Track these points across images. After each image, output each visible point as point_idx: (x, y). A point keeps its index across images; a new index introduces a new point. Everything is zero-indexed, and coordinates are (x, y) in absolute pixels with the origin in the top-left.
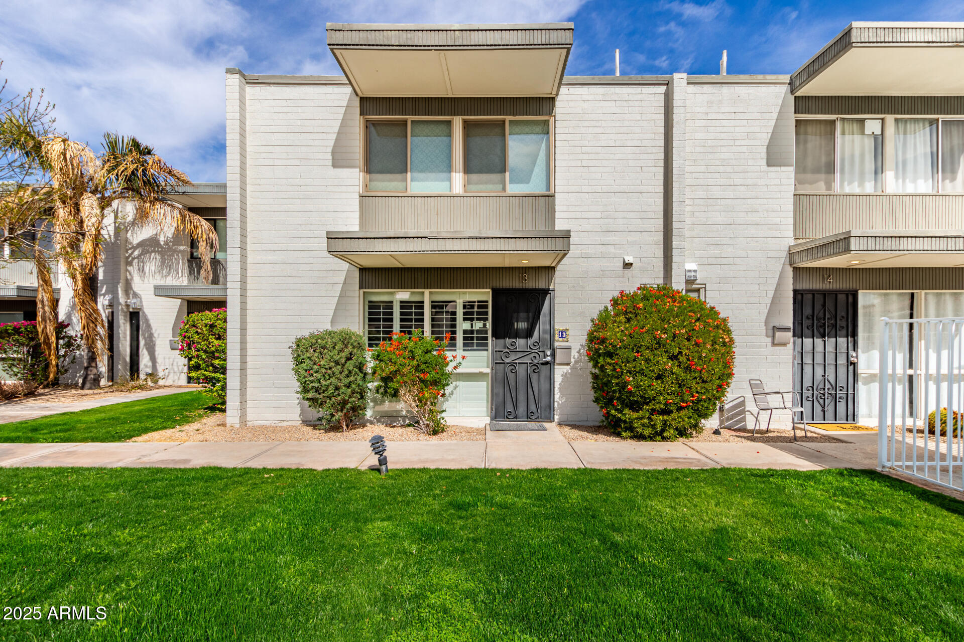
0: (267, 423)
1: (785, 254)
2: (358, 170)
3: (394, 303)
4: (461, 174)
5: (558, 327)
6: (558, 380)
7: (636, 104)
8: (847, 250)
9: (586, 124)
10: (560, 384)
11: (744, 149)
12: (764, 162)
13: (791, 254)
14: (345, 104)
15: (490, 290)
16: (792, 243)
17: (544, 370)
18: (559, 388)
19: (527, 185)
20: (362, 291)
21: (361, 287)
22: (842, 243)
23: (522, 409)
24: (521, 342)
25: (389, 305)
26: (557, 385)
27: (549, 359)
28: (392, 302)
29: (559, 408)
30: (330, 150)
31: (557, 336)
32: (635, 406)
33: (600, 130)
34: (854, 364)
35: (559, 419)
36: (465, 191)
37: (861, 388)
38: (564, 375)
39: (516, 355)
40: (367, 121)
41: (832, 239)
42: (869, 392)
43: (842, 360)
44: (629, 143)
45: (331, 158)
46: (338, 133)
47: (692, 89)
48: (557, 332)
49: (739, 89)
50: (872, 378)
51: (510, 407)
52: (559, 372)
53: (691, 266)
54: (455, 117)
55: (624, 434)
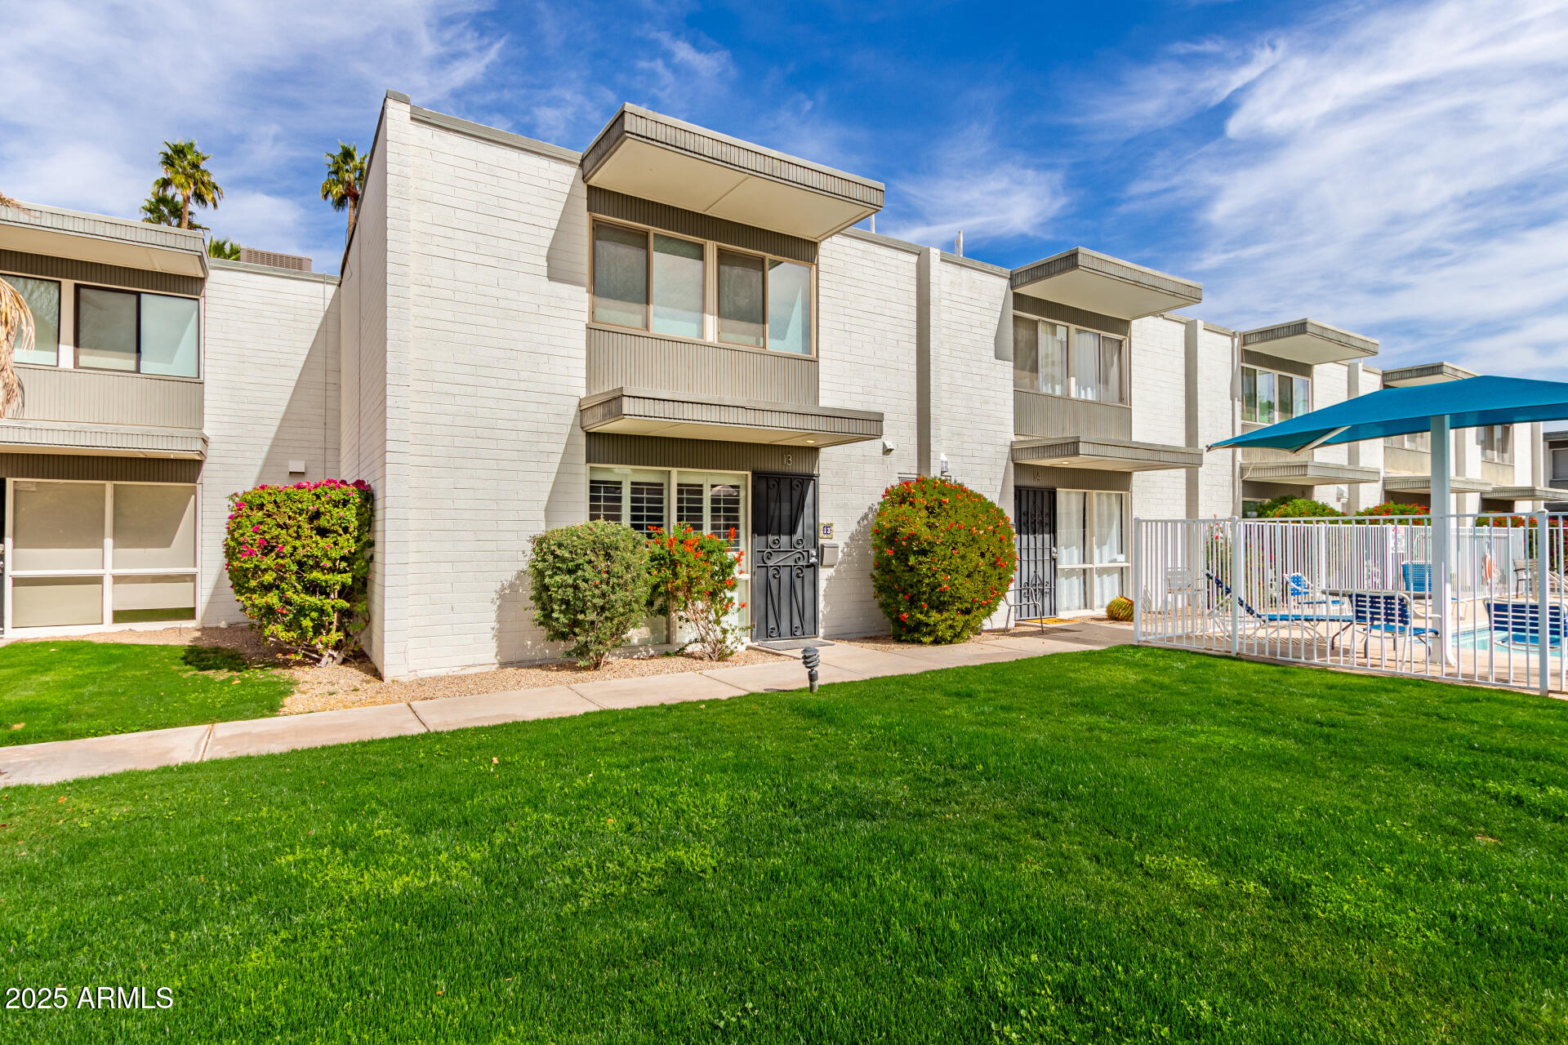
0: (442, 672)
1: (1007, 450)
2: (585, 289)
3: (623, 485)
4: (716, 317)
5: (823, 520)
6: (822, 585)
7: (893, 270)
8: (1076, 453)
9: (848, 281)
10: (825, 591)
11: (978, 338)
12: (992, 354)
13: (1013, 450)
14: (567, 189)
15: (749, 473)
16: (1014, 439)
17: (808, 573)
18: (824, 596)
19: (781, 342)
20: (589, 465)
21: (588, 461)
22: (1071, 447)
23: (785, 625)
24: (785, 539)
25: (617, 486)
26: (821, 592)
27: (813, 560)
28: (620, 483)
29: (823, 620)
30: (544, 252)
31: (821, 532)
32: (941, 607)
33: (861, 292)
34: (1055, 560)
35: (825, 632)
36: (719, 341)
37: (1062, 582)
38: (829, 580)
39: (778, 557)
40: (594, 220)
41: (1060, 442)
42: (1070, 587)
43: (1047, 557)
44: (887, 312)
45: (546, 264)
46: (556, 230)
47: (944, 266)
48: (821, 527)
49: (976, 275)
50: (1070, 573)
51: (772, 624)
52: (824, 574)
53: (943, 457)
54: (708, 241)
55: (924, 640)
